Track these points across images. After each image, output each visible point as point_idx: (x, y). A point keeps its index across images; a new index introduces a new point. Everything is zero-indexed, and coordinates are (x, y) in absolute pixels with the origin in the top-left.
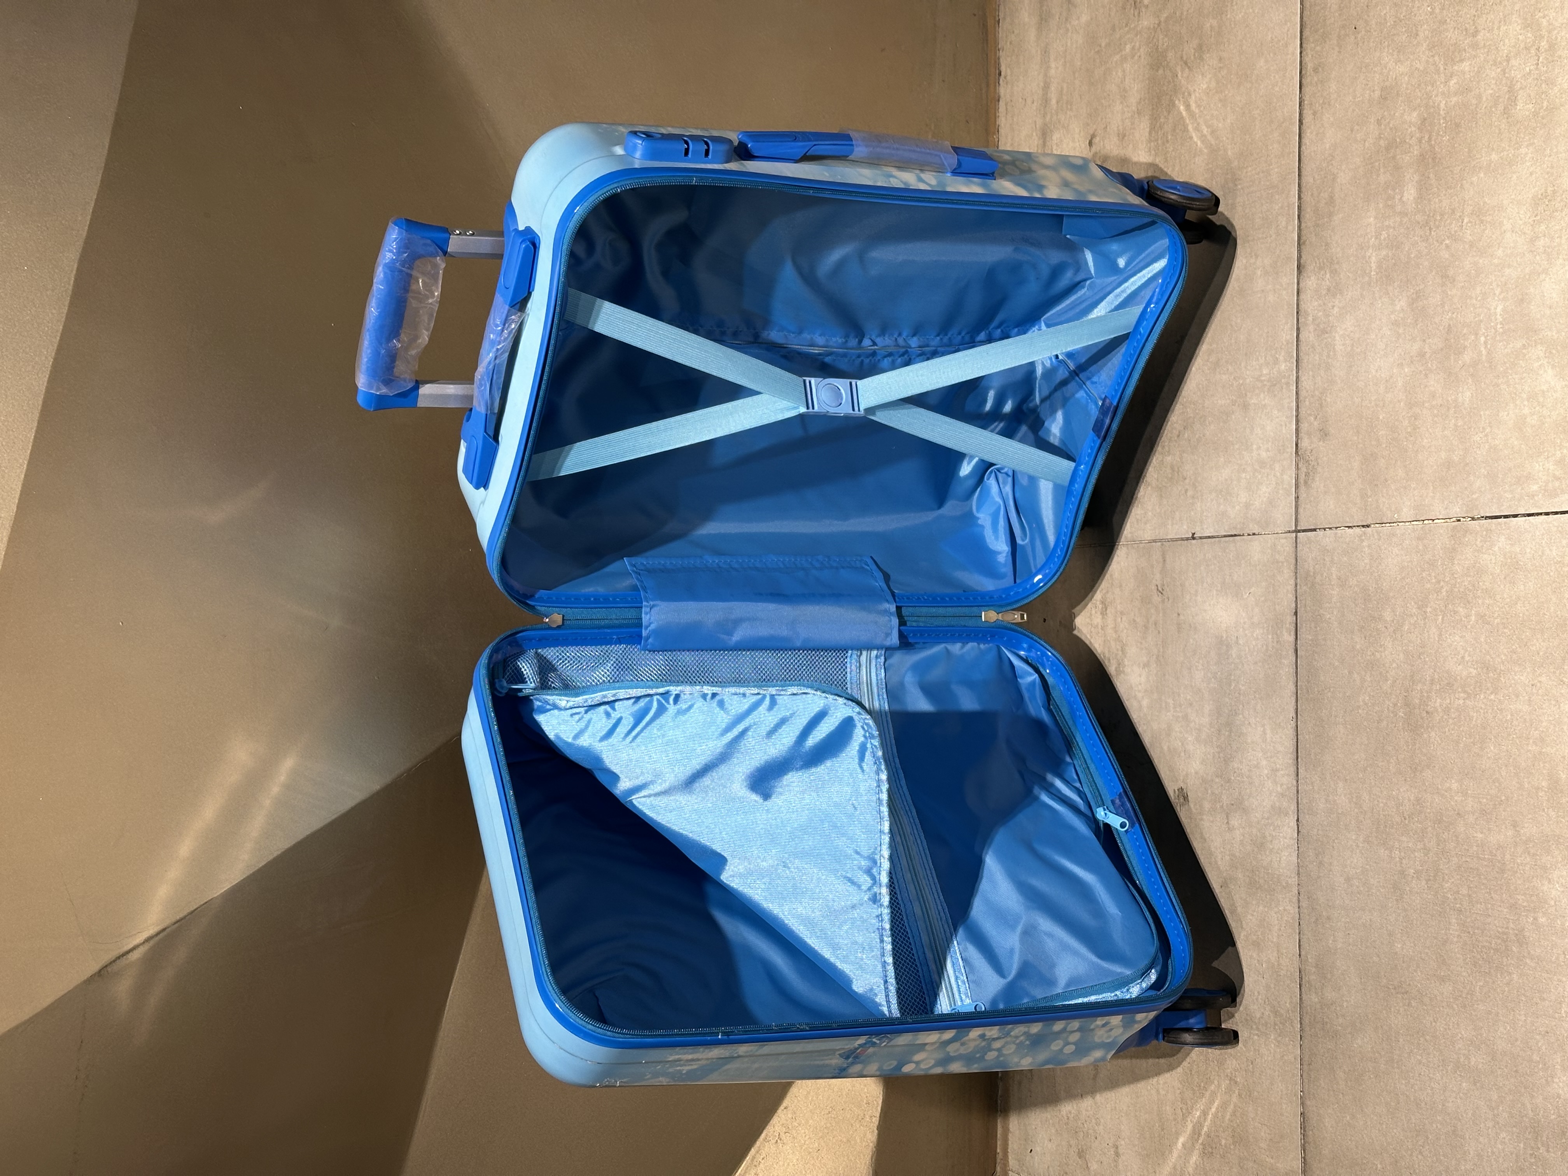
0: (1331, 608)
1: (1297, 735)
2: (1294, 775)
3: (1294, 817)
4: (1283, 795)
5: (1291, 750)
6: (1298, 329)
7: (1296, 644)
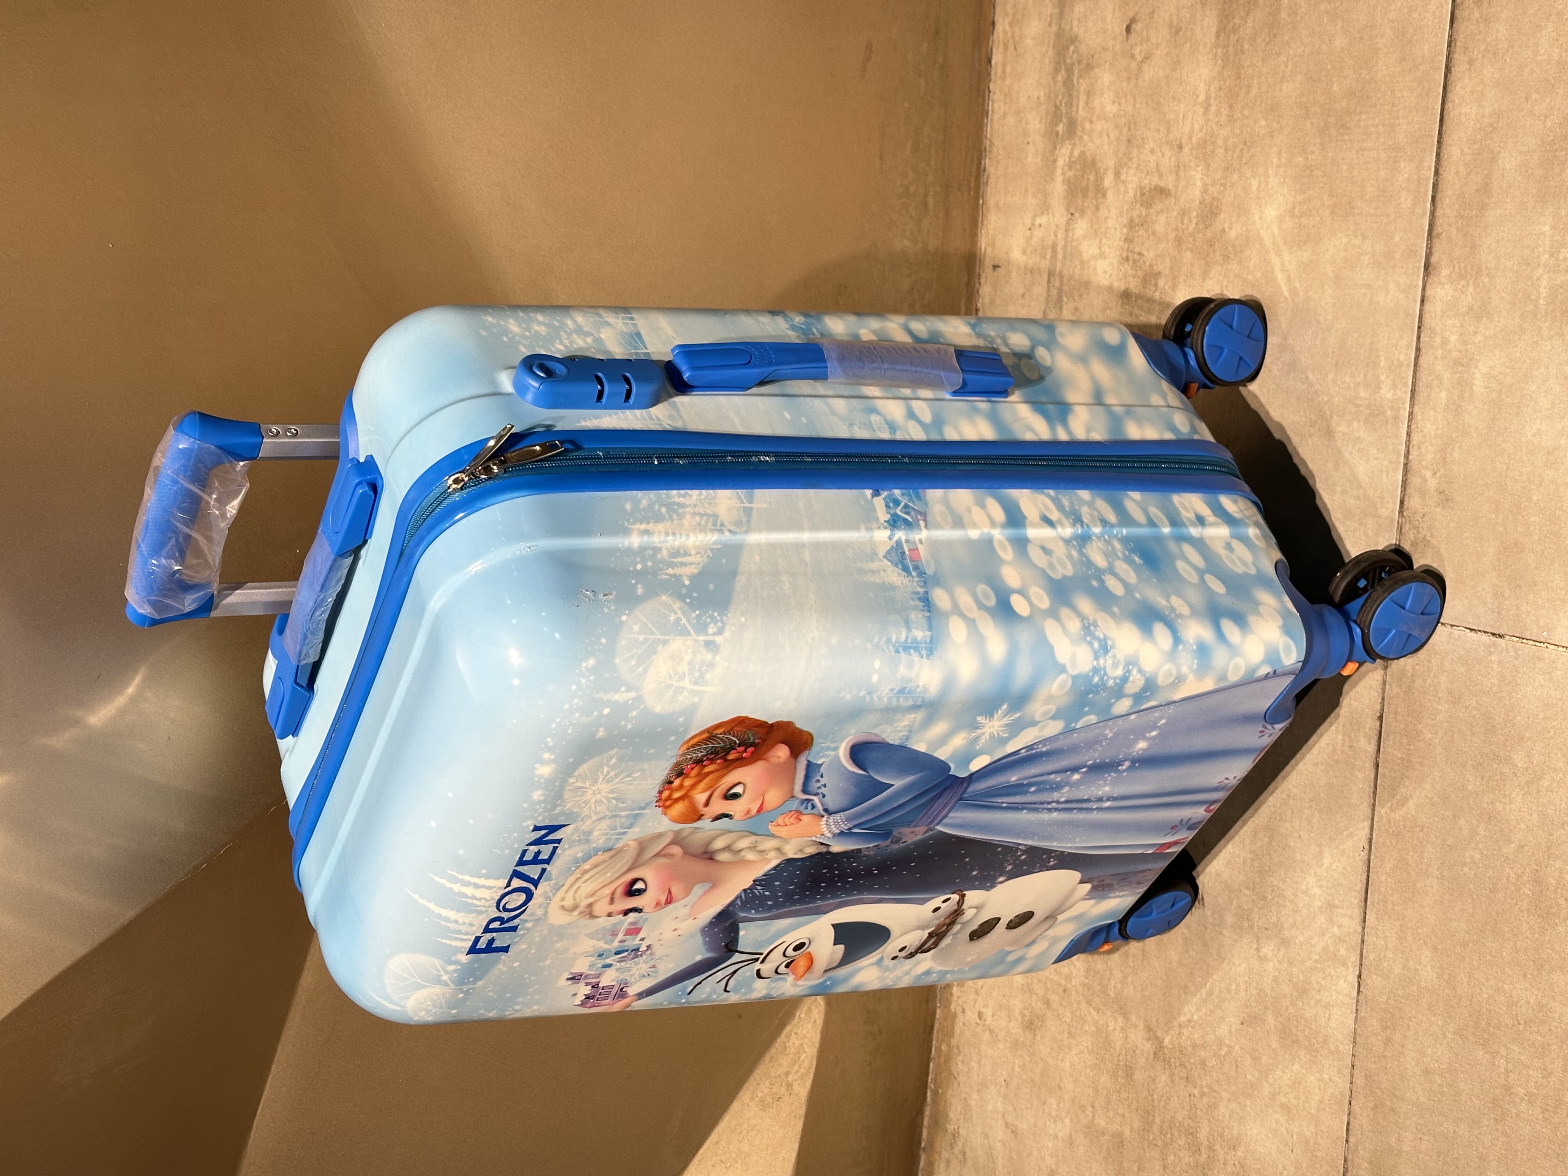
0: (1432, 726)
1: (1368, 872)
2: (1358, 920)
3: (1354, 971)
4: (1340, 940)
5: (1358, 888)
6: (1418, 349)
7: (1377, 757)
